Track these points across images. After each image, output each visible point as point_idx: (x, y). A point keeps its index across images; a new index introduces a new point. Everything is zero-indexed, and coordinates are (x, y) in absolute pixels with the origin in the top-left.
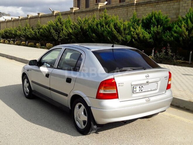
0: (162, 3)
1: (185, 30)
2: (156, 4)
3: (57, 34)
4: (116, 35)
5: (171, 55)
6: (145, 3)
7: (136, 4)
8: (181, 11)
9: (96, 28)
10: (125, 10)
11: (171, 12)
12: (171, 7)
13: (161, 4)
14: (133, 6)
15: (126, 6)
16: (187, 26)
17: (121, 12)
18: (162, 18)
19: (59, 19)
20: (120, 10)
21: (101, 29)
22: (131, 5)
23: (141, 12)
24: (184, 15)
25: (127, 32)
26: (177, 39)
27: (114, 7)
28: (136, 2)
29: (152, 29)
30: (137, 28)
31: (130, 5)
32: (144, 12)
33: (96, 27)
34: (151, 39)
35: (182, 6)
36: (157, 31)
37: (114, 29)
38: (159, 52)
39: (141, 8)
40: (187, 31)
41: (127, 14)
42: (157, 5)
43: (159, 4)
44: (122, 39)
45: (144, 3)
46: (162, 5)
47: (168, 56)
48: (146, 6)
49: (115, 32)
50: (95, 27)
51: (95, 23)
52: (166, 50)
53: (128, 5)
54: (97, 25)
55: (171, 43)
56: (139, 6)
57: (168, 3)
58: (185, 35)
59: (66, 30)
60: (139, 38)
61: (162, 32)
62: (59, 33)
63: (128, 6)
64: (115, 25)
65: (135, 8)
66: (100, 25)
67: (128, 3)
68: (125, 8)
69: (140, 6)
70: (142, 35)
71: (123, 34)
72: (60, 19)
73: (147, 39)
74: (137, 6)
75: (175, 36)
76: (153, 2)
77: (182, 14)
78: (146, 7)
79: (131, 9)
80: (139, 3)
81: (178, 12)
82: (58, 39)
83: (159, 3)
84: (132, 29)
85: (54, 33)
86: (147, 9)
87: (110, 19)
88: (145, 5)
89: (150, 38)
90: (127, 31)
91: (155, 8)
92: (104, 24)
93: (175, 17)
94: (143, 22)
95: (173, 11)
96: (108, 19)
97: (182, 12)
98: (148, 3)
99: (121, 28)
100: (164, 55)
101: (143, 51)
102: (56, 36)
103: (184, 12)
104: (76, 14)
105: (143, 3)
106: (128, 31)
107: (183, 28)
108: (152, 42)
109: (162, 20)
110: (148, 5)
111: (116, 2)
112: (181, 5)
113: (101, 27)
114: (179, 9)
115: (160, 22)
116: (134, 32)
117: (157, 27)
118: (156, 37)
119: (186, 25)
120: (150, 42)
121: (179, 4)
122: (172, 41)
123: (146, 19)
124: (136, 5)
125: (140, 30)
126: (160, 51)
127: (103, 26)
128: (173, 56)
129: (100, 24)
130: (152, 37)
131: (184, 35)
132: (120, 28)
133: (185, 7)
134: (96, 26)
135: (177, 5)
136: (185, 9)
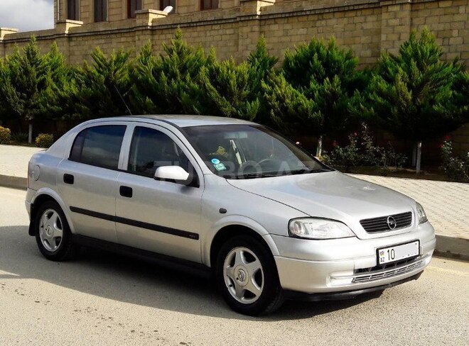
0: (331, 16)
1: (405, 89)
2: (316, 18)
3: (22, 97)
4: (216, 100)
5: (375, 152)
6: (287, 15)
7: (260, 16)
8: (383, 37)
9: (153, 81)
10: (228, 32)
11: (357, 39)
12: (358, 26)
13: (330, 19)
14: (251, 23)
15: (233, 21)
16: (410, 77)
17: (218, 38)
18: (336, 58)
19: (28, 54)
20: (213, 33)
21: (169, 83)
22: (247, 18)
23: (275, 40)
25: (245, 92)
26: (383, 112)
27: (196, 22)
28: (260, 10)
29: (312, 85)
30: (277, 83)
31: (243, 19)
32: (284, 39)
33: (153, 78)
34: (317, 112)
35: (388, 25)
36: (331, 91)
37: (209, 84)
38: (343, 145)
39: (274, 27)
40: (409, 91)
41: (237, 44)
42: (319, 21)
43: (323, 19)
44: (232, 112)
45: (283, 16)
46: (333, 22)
47: (365, 153)
48: (288, 23)
49: (214, 93)
50: (151, 78)
51: (151, 67)
52: (360, 140)
53: (238, 19)
54: (156, 72)
55: (370, 121)
56: (268, 22)
57: (348, 17)
58: (406, 100)
59: (55, 86)
60: (284, 109)
61: (343, 93)
62: (30, 95)
63: (238, 22)
64: (214, 74)
65: (256, 28)
66: (166, 75)
67: (238, 14)
68: (229, 26)
69: (272, 22)
70: (292, 100)
71: (235, 98)
72: (34, 54)
73: (307, 112)
74: (263, 22)
75: (380, 104)
76: (308, 13)
77: (387, 46)
78: (288, 27)
79: (246, 30)
80: (269, 15)
81: (375, 40)
82: (24, 114)
83: (325, 16)
84: (264, 85)
85: (13, 95)
86: (292, 32)
87: (192, 56)
88: (286, 20)
89: (315, 110)
90: (245, 90)
91: (315, 29)
92: (178, 71)
93: (368, 53)
94: (288, 66)
95: (364, 39)
96: (187, 57)
97: (386, 41)
98: (295, 14)
99: (232, 82)
100: (356, 152)
101: (298, 143)
102: (20, 103)
103: (394, 41)
104: (74, 39)
105: (281, 14)
106: (248, 92)
107: (400, 83)
108: (320, 119)
109: (338, 61)
110: (295, 20)
111: (190, 5)
112: (384, 22)
113: (170, 79)
114: (378, 33)
115: (333, 68)
116: (270, 93)
117: (332, 81)
118: (328, 103)
119: (406, 75)
120: (315, 119)
121: (379, 21)
122: (372, 116)
123: (296, 58)
124: (260, 20)
125: (285, 88)
126: (345, 143)
127: (174, 76)
128: (378, 155)
129: (166, 71)
130: (319, 105)
131: (403, 102)
132: (228, 81)
133: (393, 27)
134: (154, 76)
135: (373, 22)
136: (393, 33)
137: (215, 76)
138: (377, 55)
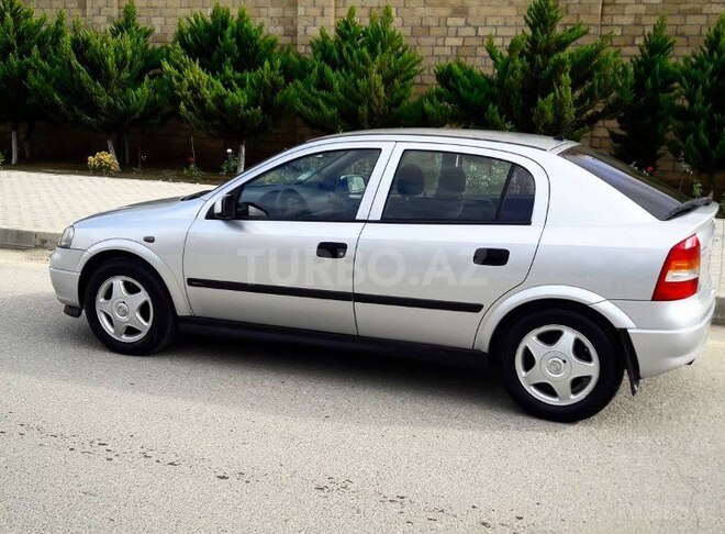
4: (87, 85)
8: (301, 11)
11: (263, 10)
24: (315, 25)
29: (228, 70)
37: (76, 61)
44: (109, 104)
49: (85, 76)
60: (201, 102)
64: (81, 47)
70: (207, 90)
71: (112, 83)
73: (239, 108)
77: (306, 23)
81: (289, 13)
84: (167, 67)
90: (124, 72)
93: (280, 30)
94: (184, 41)
95: (272, 11)
96: (24, 22)
97: (305, 15)
99: (108, 60)
101: (229, 150)
103: (315, 17)
106: (126, 74)
116: (179, 80)
118: (265, 96)
120: (250, 117)
123: (192, 31)
127: (10, 49)
132: (102, 58)
136: (314, 6)
137: (82, 50)
138: (293, 34)
